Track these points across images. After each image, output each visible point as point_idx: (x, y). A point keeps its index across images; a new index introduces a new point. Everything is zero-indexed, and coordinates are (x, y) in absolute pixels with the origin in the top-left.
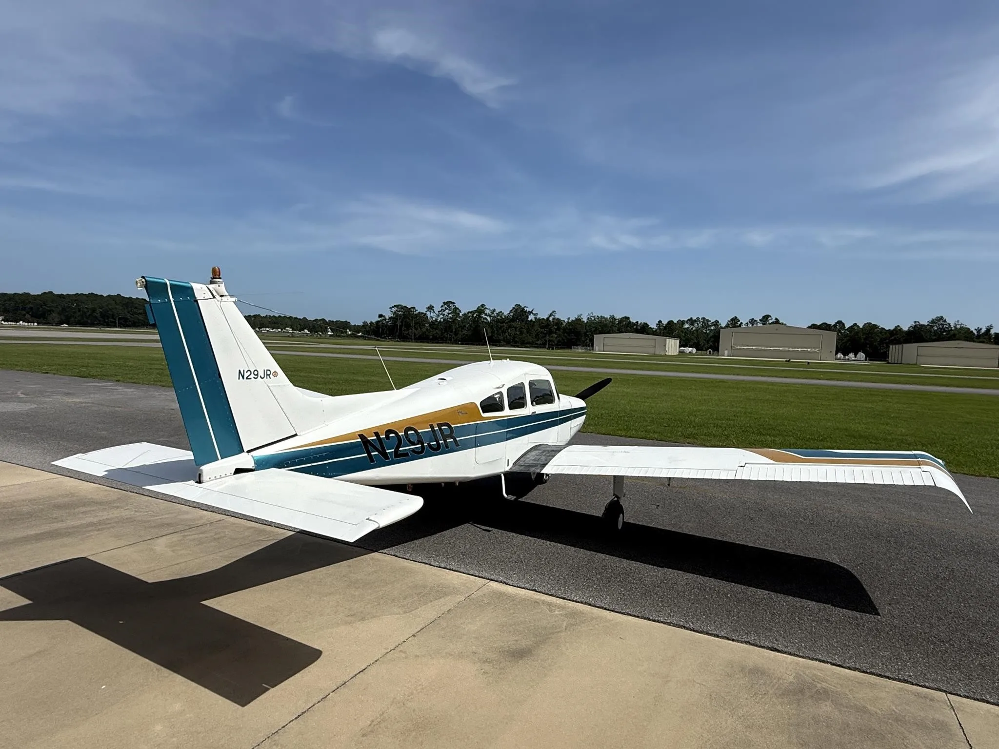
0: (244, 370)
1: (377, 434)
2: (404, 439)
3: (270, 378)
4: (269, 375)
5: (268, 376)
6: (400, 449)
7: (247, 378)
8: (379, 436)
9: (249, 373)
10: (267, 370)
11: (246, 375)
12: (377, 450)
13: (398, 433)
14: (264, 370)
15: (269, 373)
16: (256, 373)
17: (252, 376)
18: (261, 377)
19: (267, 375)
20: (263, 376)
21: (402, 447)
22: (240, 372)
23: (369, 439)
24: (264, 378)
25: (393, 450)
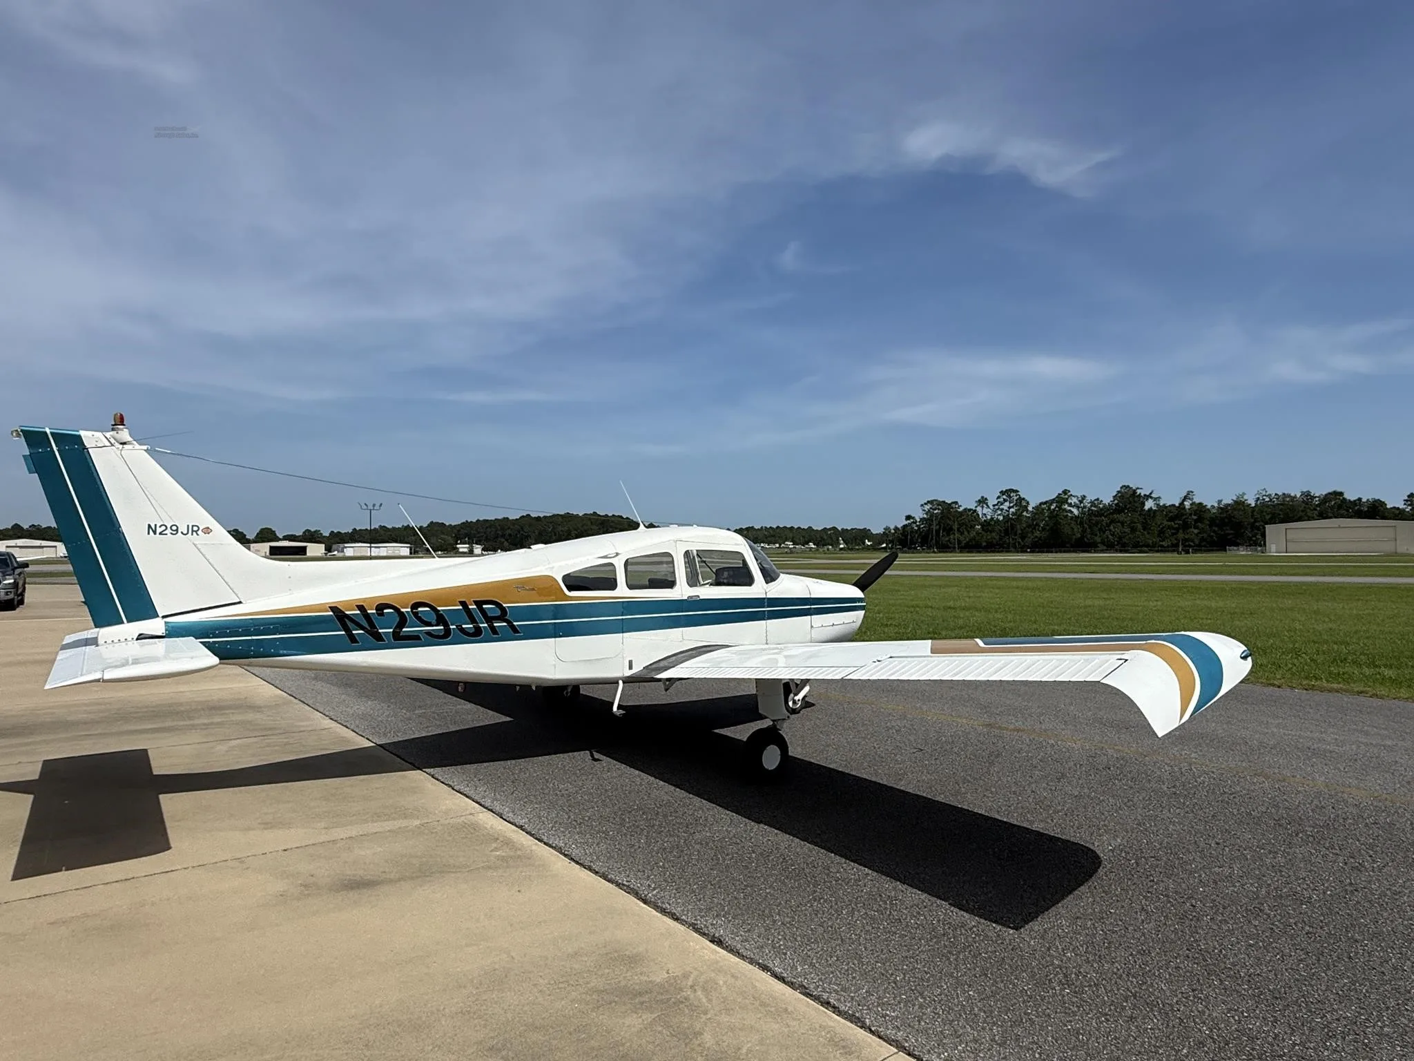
0: (156, 525)
1: (361, 608)
2: (410, 617)
3: (198, 535)
4: (196, 532)
5: (194, 533)
6: (404, 630)
7: (160, 534)
8: (366, 611)
9: (163, 528)
10: (193, 526)
11: (159, 530)
12: (362, 628)
13: (399, 610)
14: (188, 526)
15: (195, 529)
16: (174, 528)
17: (168, 531)
18: (182, 533)
19: (193, 531)
20: (185, 532)
21: (407, 627)
22: (149, 526)
23: (347, 613)
24: (188, 533)
25: (391, 630)
